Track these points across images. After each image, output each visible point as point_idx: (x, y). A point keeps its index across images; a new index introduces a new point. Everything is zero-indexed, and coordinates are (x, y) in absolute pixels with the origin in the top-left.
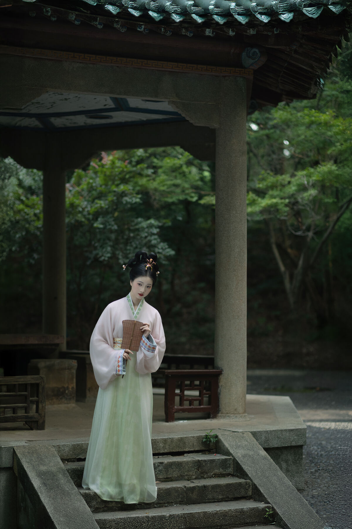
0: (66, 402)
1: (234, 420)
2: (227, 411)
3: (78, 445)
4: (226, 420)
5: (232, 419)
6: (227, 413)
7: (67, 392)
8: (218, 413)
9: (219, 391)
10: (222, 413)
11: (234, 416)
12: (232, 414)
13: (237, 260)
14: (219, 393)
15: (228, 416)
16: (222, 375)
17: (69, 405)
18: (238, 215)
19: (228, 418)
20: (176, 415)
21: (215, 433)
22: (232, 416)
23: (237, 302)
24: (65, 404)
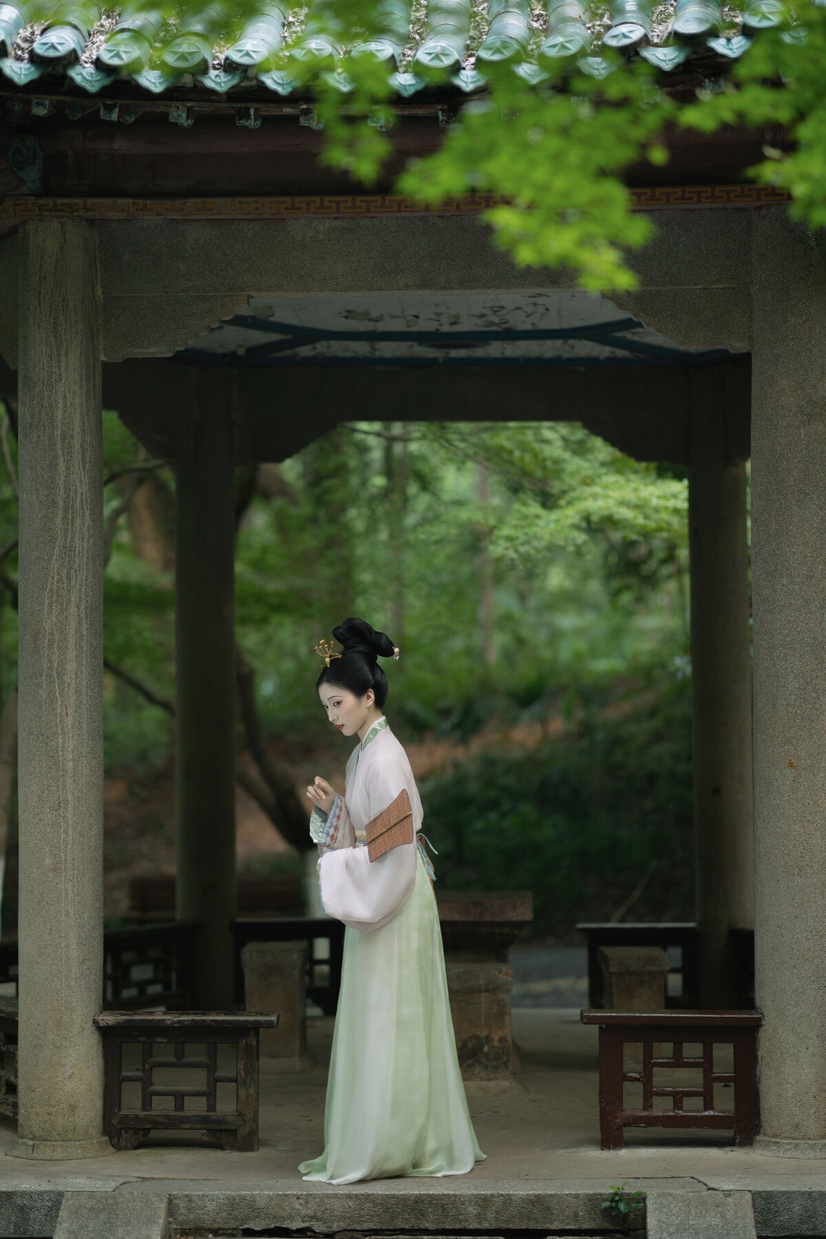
0: (483, 1074)
1: (788, 1154)
2: (774, 1130)
3: (243, 1198)
4: (769, 1154)
5: (784, 1152)
6: (775, 1136)
7: (486, 1049)
8: (758, 1133)
9: (758, 1073)
10: (765, 1135)
11: (790, 1143)
12: (786, 1138)
13: (796, 713)
14: (759, 1078)
15: (776, 1143)
16: (763, 1029)
17: (492, 1084)
18: (797, 587)
19: (775, 1148)
20: (628, 1133)
21: (643, 1190)
22: (786, 1143)
23: (797, 827)
24: (482, 1079)
